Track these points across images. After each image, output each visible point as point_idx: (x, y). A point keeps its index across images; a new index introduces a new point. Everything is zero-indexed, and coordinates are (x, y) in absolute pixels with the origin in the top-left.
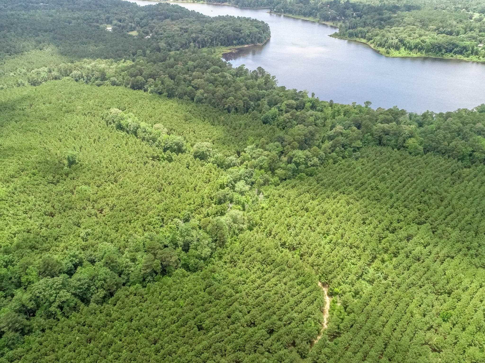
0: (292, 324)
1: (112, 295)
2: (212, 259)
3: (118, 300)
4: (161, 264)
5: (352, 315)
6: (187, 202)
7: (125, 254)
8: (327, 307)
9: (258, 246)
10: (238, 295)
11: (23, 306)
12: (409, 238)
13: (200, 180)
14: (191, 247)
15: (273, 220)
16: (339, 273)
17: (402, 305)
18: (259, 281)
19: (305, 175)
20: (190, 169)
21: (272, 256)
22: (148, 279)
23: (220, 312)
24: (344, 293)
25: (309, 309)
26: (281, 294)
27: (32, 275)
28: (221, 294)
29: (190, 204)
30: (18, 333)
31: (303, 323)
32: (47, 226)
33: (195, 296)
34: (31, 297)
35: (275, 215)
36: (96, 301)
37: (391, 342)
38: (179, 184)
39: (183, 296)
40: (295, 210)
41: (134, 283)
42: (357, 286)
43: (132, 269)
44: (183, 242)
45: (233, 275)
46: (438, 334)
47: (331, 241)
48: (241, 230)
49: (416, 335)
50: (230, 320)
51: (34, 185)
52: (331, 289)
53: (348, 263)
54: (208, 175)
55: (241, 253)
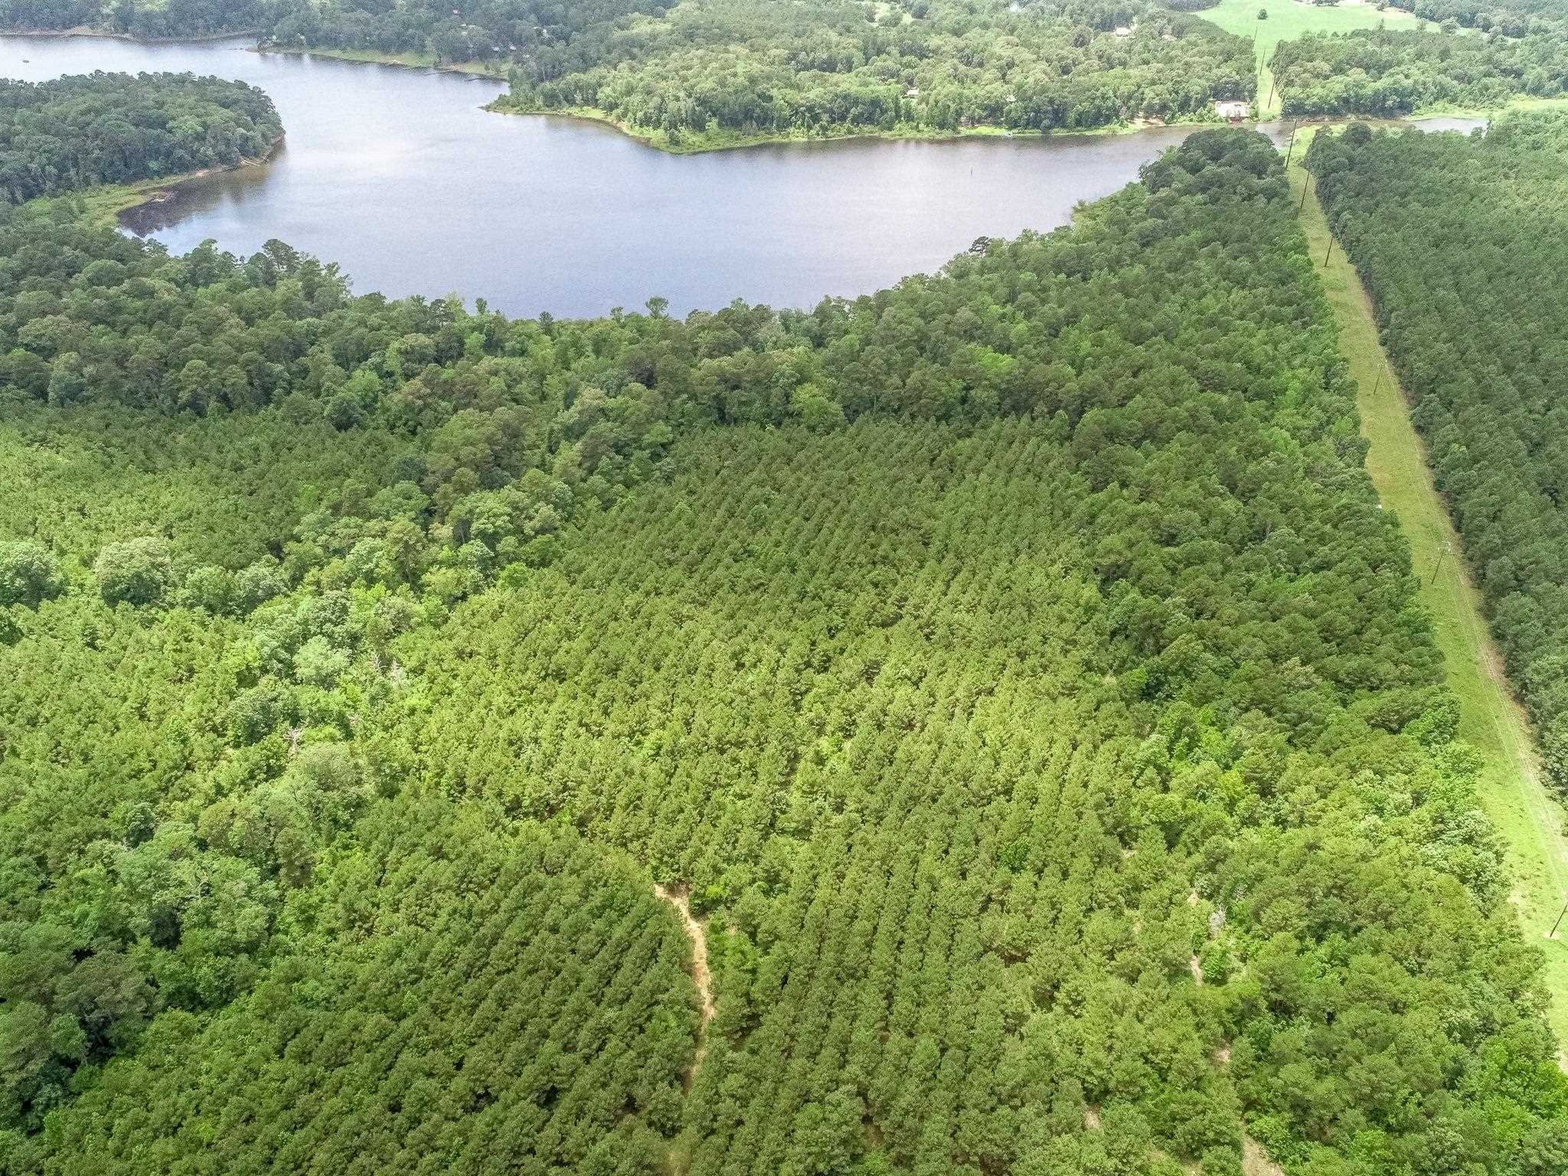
0: (608, 1047)
2: (281, 936)
4: (83, 1024)
5: (776, 948)
6: (126, 770)
8: (700, 952)
9: (430, 839)
10: (406, 1023)
12: (869, 674)
13: (154, 677)
14: (187, 923)
15: (458, 739)
16: (707, 837)
17: (901, 867)
18: (465, 953)
19: (524, 567)
20: (104, 649)
21: (488, 855)
22: (42, 1100)
23: (360, 1103)
24: (738, 891)
25: (649, 978)
26: (550, 967)
28: (344, 1042)
29: (137, 774)
33: (249, 1089)
37: (899, 982)
38: (73, 712)
39: (204, 1106)
42: (768, 857)
44: (152, 916)
45: (370, 965)
46: (1008, 912)
47: (660, 747)
48: (358, 805)
49: (957, 937)
50: (401, 1119)
52: (696, 894)
53: (727, 801)
54: (181, 651)
55: (378, 883)
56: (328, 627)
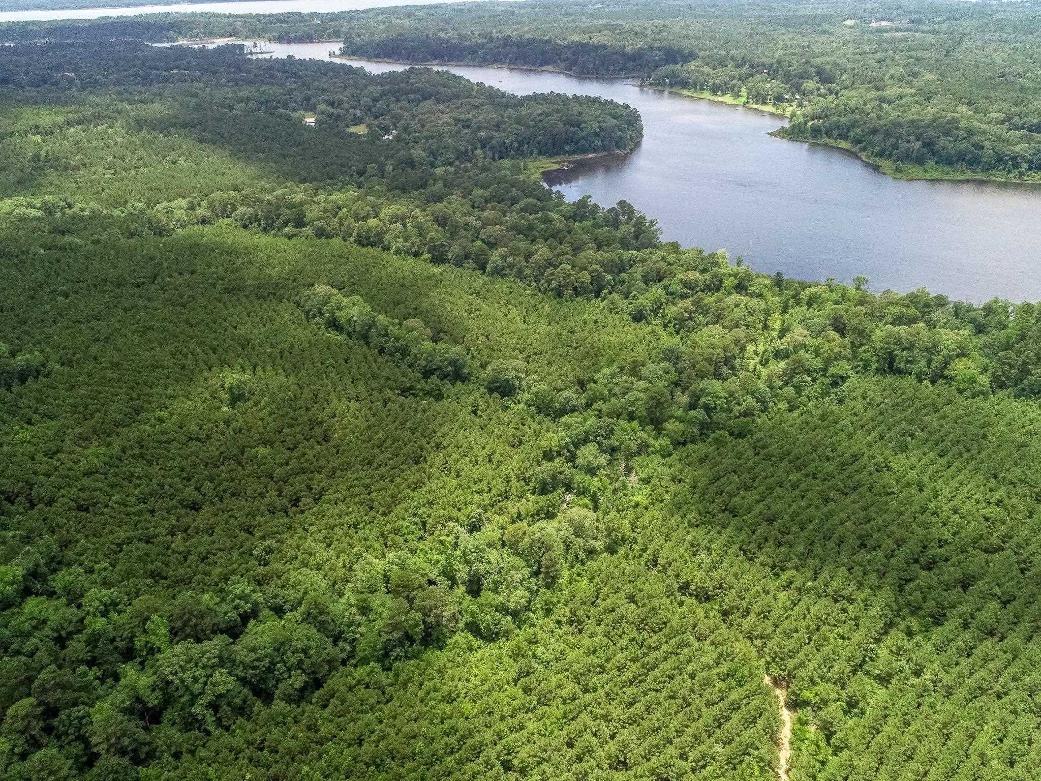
0: (708, 768)
1: (318, 684)
2: (531, 614)
3: (332, 696)
4: (424, 621)
5: (845, 754)
6: (475, 488)
7: (346, 597)
8: (786, 734)
9: (630, 588)
10: (589, 696)
11: (138, 699)
12: (966, 583)
13: (501, 440)
14: (485, 586)
15: (660, 532)
16: (811, 656)
18: (634, 668)
19: (727, 435)
20: (480, 416)
21: (662, 612)
22: (395, 654)
23: (551, 733)
24: (825, 702)
25: (747, 736)
26: (684, 699)
27: (157, 635)
28: (551, 692)
29: (480, 492)
30: (127, 758)
31: (735, 769)
32: (185, 531)
33: (495, 695)
34: (155, 682)
35: (664, 521)
36: (285, 695)
38: (458, 448)
39: (470, 694)
40: (708, 512)
41: (365, 661)
42: (853, 687)
43: (362, 629)
44: (469, 575)
45: (576, 652)
47: (791, 583)
48: (591, 552)
50: (572, 753)
51: (160, 442)
52: (794, 693)
53: (831, 636)
54: (518, 429)
55: (593, 604)
56: (600, 439)
